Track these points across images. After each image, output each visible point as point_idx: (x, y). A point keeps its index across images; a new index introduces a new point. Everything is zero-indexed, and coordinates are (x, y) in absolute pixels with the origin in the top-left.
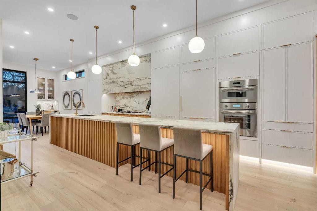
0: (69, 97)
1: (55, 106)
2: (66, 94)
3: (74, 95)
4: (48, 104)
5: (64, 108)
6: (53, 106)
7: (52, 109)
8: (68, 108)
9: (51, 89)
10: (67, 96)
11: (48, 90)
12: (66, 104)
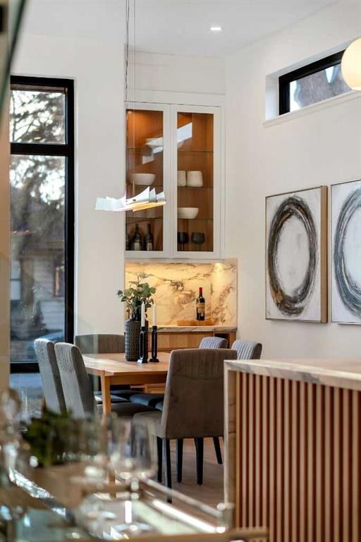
0: (311, 233)
1: (217, 295)
2: (291, 208)
3: (341, 219)
4: (177, 285)
5: (276, 312)
6: (202, 301)
7: (200, 317)
8: (299, 311)
9: (196, 179)
10: (294, 227)
11: (180, 188)
12: (290, 285)
